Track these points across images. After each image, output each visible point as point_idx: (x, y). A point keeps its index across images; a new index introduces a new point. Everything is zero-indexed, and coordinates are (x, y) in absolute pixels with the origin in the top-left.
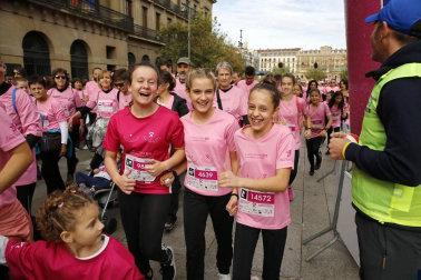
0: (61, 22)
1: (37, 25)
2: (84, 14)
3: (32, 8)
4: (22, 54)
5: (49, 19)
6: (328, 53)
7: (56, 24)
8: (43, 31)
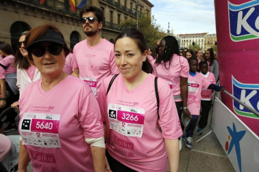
4: (10, 37)
7: (35, 16)
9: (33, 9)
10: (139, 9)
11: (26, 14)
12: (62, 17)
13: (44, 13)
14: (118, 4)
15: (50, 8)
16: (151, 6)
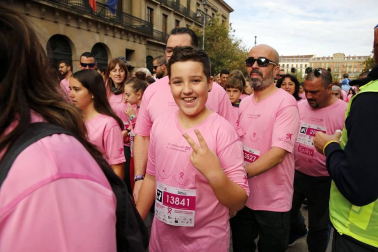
0: (84, 27)
1: (61, 29)
2: (106, 20)
3: (57, 14)
5: (73, 24)
6: (341, 60)
8: (67, 35)
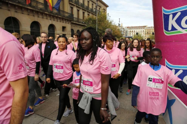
9: (21, 8)
10: (98, 9)
11: (16, 12)
12: (42, 14)
13: (29, 11)
14: (83, 5)
15: (33, 7)
16: (107, 6)
